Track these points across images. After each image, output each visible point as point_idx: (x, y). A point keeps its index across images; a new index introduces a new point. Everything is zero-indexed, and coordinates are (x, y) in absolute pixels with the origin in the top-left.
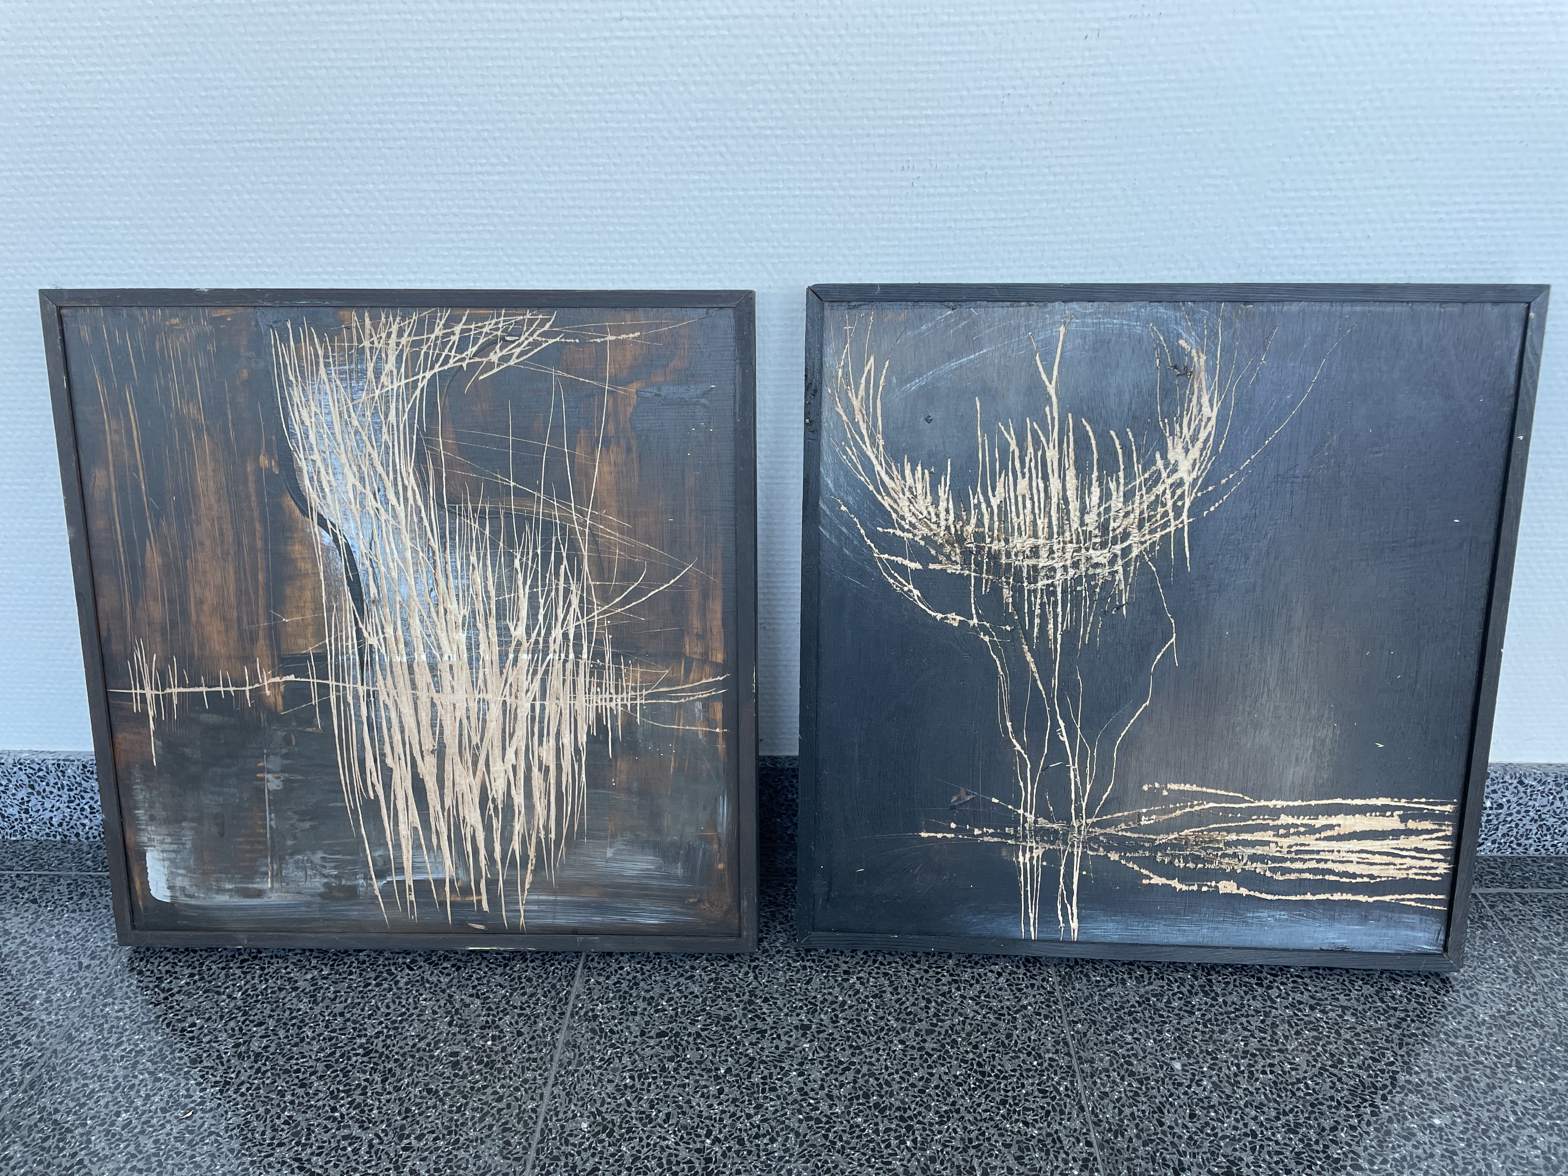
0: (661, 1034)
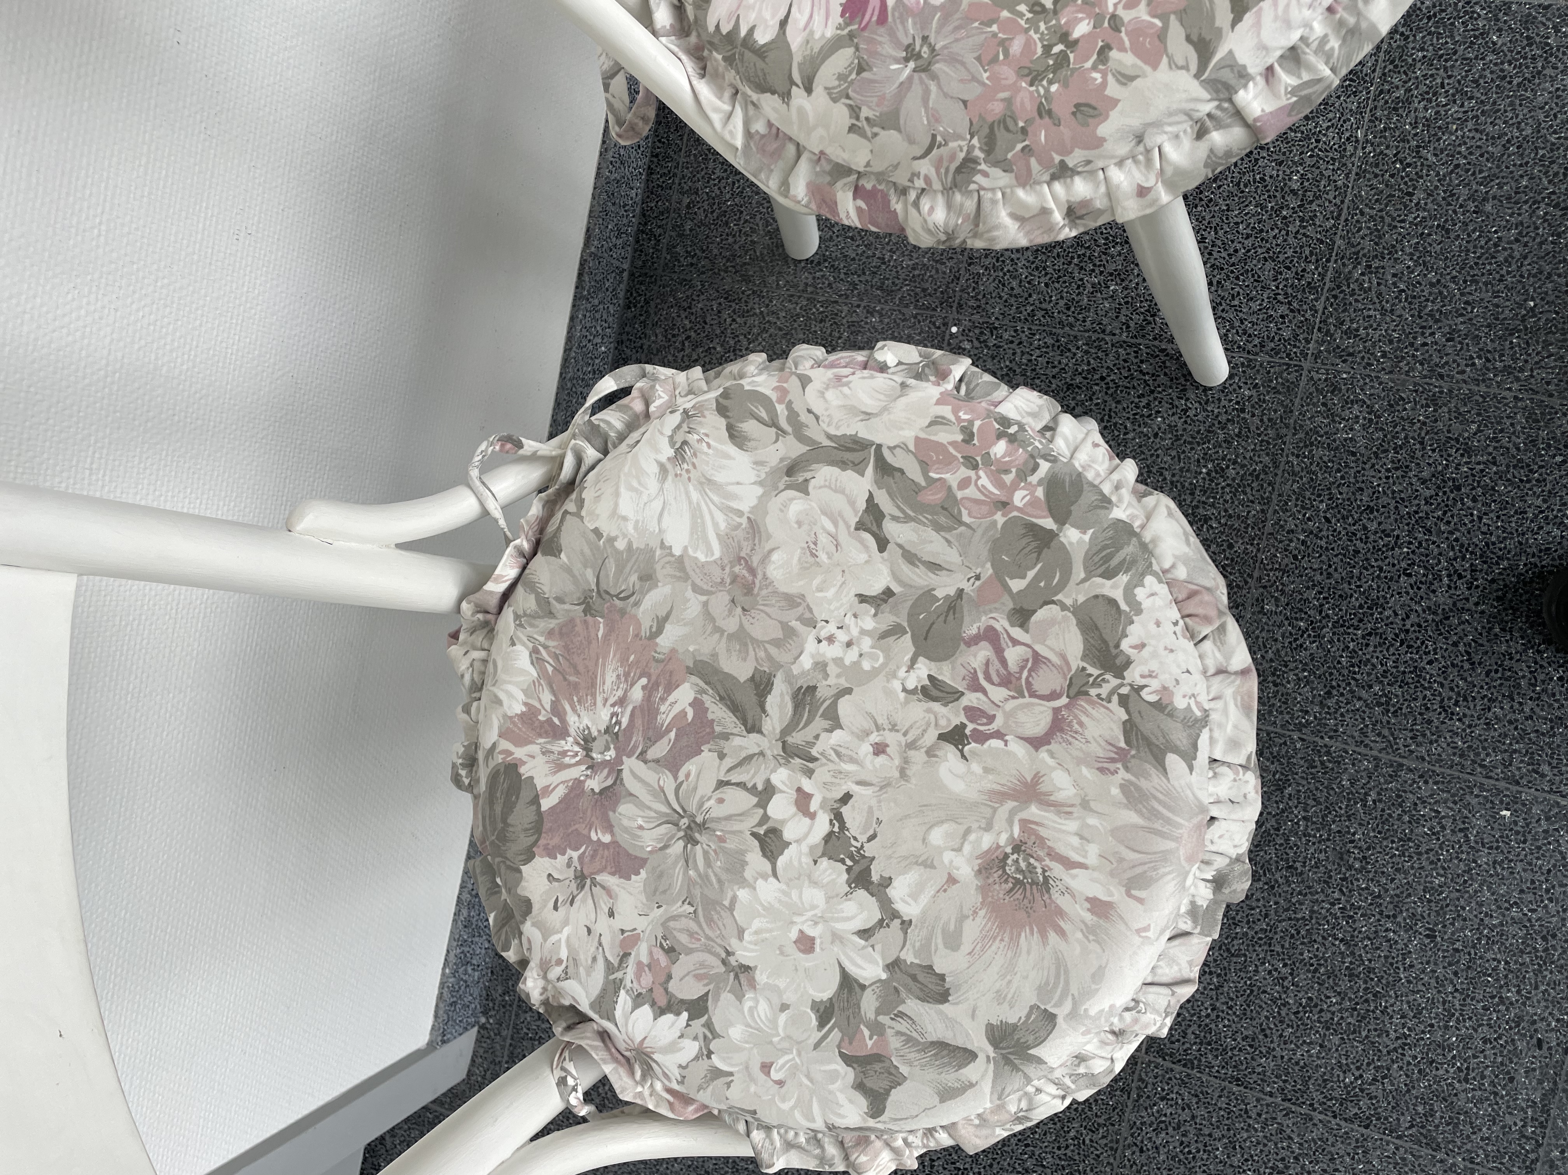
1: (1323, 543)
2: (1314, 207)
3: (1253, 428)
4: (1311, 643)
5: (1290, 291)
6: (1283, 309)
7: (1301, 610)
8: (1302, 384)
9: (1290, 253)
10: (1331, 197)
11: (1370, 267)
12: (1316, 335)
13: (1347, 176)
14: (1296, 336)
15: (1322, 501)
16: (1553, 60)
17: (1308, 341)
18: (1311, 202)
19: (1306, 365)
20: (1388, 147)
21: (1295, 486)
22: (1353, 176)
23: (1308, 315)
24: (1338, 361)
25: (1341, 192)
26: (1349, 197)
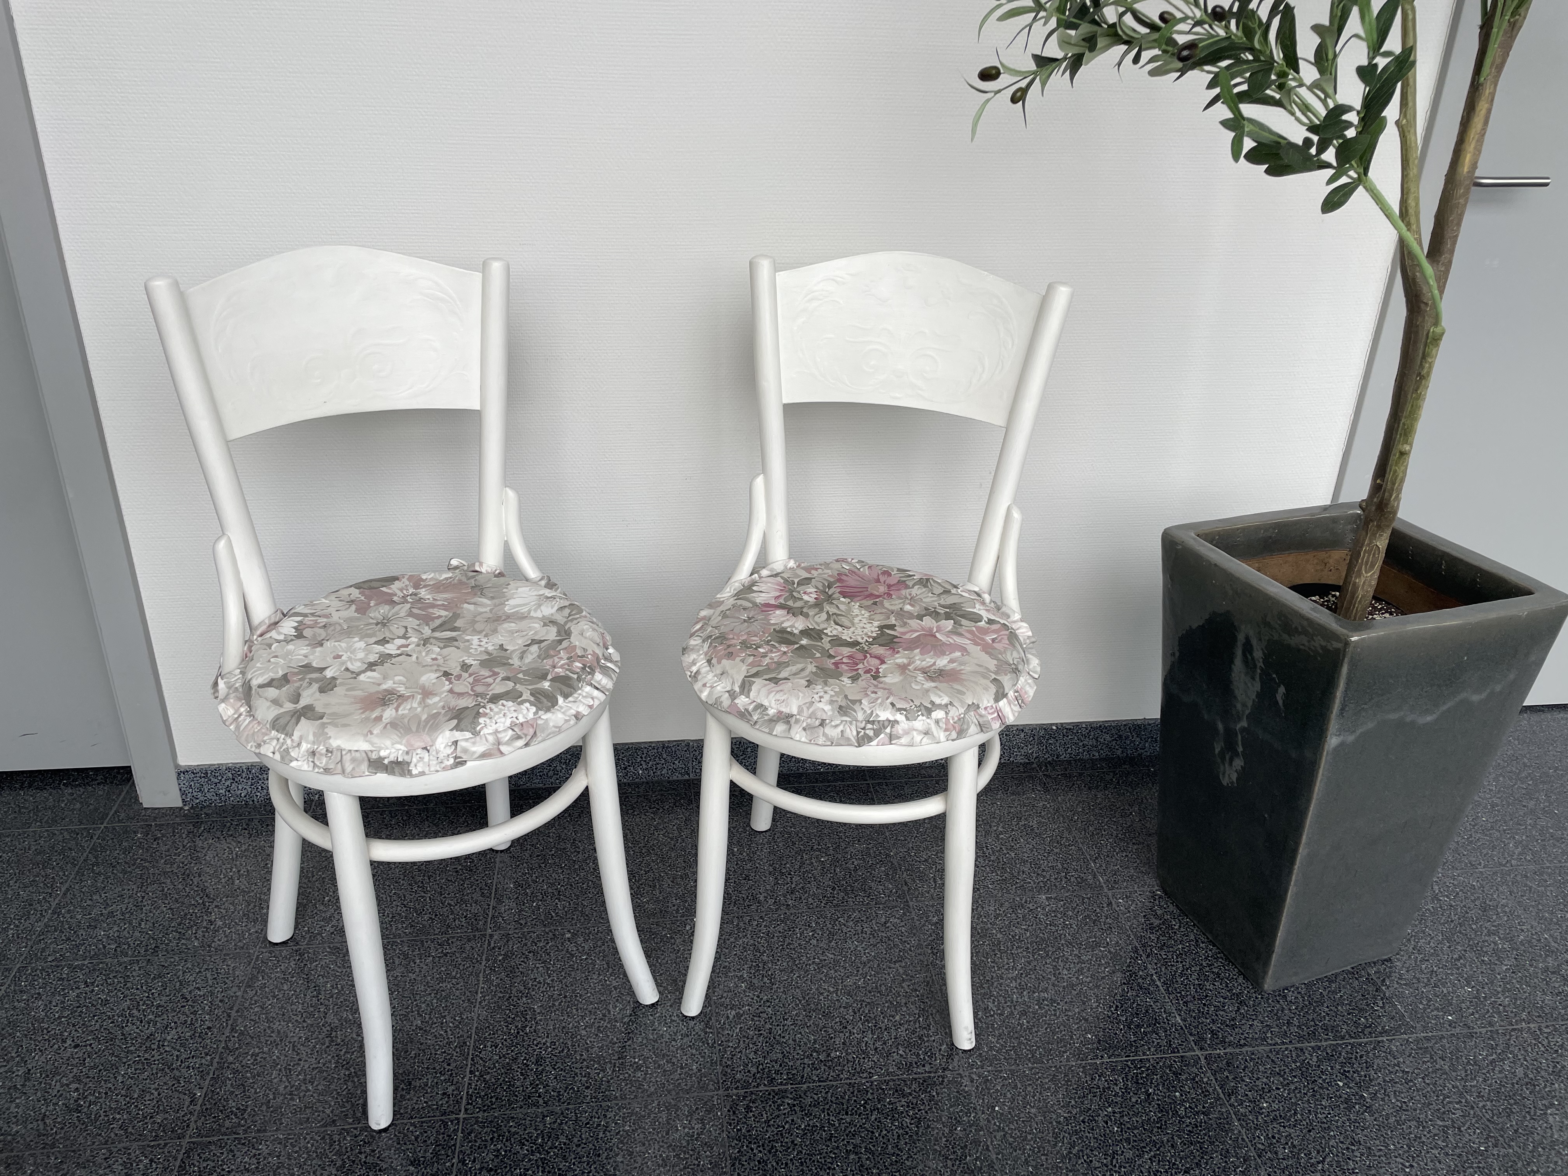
0: (538, 856)
1: (601, 1135)
2: (823, 1068)
3: (672, 1077)
4: (527, 1150)
5: (766, 1070)
6: (754, 1070)
7: (550, 1137)
8: (708, 1094)
9: (790, 1064)
10: (832, 1074)
11: (794, 1105)
12: (742, 1092)
13: (847, 1079)
14: (738, 1081)
15: (630, 1126)
16: (958, 1162)
17: (736, 1089)
18: (825, 1065)
19: (721, 1092)
20: (872, 1094)
21: (638, 1110)
22: (848, 1081)
23: (753, 1084)
24: (728, 1107)
25: (837, 1078)
26: (834, 1083)
